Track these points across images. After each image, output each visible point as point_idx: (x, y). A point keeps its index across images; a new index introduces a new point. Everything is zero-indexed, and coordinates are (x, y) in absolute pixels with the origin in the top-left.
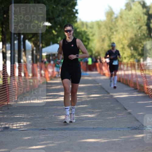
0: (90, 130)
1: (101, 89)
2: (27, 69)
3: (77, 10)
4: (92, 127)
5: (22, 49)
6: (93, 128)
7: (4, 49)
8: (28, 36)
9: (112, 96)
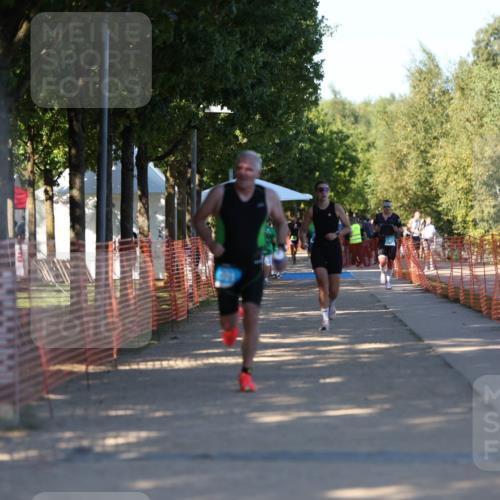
1: (395, 325)
2: (150, 256)
4: (364, 449)
5: (137, 192)
7: (76, 193)
8: (155, 148)
9: (430, 347)
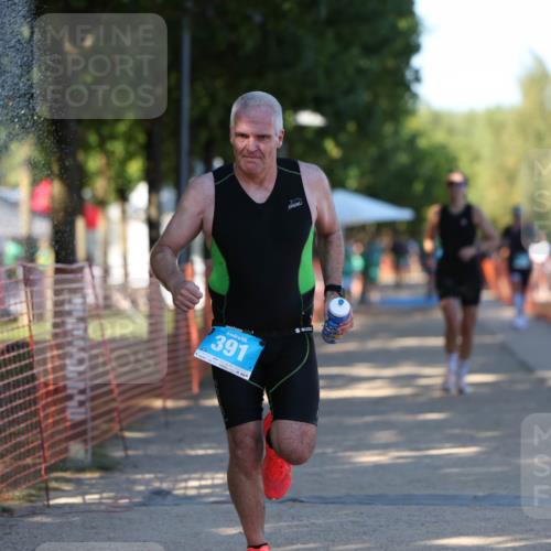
0: (461, 505)
3: (417, 72)
4: (469, 492)
6: (475, 497)
9: (542, 380)
